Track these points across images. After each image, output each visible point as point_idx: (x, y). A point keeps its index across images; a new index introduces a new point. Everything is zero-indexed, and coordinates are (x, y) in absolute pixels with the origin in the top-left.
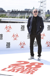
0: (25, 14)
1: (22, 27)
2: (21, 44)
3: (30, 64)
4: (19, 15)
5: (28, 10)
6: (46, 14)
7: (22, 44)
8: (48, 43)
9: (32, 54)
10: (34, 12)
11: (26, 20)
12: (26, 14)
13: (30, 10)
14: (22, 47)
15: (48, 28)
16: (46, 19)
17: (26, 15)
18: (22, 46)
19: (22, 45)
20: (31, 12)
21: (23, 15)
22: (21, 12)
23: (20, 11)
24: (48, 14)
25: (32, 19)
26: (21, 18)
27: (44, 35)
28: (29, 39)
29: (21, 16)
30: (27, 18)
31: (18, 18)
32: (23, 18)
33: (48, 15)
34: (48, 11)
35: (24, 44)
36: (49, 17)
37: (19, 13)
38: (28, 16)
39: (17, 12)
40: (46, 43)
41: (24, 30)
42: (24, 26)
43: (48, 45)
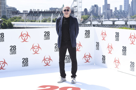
0: (51, 16)
1: (46, 35)
2: (44, 60)
4: (41, 17)
5: (54, 10)
6: (82, 15)
7: (46, 60)
8: (86, 57)
9: (63, 75)
10: (65, 11)
11: (52, 24)
12: (52, 16)
13: (57, 10)
14: (47, 64)
15: (86, 34)
16: (83, 22)
17: (52, 17)
18: (47, 62)
19: (47, 61)
20: (60, 13)
21: (47, 18)
22: (45, 13)
23: (43, 11)
24: (86, 15)
25: (61, 20)
26: (44, 22)
27: (80, 45)
28: (58, 53)
29: (44, 18)
30: (53, 21)
31: (40, 22)
32: (47, 21)
33: (85, 16)
34: (86, 10)
35: (50, 59)
37: (41, 14)
38: (55, 18)
39: (38, 13)
40: (84, 57)
41: (49, 39)
42: (48, 33)
43: (87, 60)
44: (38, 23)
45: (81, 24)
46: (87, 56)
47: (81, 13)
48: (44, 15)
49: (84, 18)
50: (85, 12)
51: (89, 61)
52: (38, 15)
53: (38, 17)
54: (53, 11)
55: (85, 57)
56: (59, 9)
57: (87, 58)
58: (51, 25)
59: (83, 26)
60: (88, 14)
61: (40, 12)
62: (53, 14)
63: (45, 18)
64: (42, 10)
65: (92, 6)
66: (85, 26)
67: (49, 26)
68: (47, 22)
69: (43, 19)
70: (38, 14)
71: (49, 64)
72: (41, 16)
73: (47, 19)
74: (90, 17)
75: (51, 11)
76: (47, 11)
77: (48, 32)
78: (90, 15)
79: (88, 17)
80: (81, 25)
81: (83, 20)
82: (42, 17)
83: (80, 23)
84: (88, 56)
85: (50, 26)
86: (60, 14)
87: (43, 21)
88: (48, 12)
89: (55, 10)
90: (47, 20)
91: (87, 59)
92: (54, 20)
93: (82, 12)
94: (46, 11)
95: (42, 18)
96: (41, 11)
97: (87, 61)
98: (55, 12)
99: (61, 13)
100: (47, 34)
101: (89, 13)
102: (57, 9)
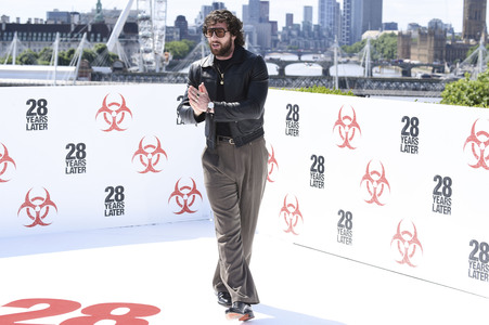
0: (52, 40)
2: (28, 203)
3: (83, 311)
4: (15, 45)
5: (65, 19)
6: (168, 39)
7: (34, 207)
8: (182, 195)
11: (57, 72)
12: (57, 42)
13: (76, 20)
14: (38, 221)
16: (171, 66)
17: (57, 46)
18: (38, 213)
19: (38, 209)
20: (86, 30)
21: (39, 48)
22: (29, 30)
24: (181, 39)
26: (27, 63)
27: (159, 150)
29: (26, 49)
30: (63, 62)
31: (10, 63)
32: (39, 61)
33: (180, 44)
34: (181, 20)
35: (48, 202)
36: (183, 58)
37: (16, 34)
38: (67, 51)
39: (4, 28)
40: (172, 195)
41: (45, 126)
42: (42, 103)
43: (183, 204)
44: (5, 67)
45: (164, 71)
46: (186, 191)
47: (164, 33)
48: (28, 36)
49: (175, 52)
50: (178, 30)
51: (190, 208)
52: (2, 36)
53: (4, 44)
54: (59, 23)
55: (177, 192)
56: (84, 15)
57: (185, 197)
58: (54, 76)
59: (170, 82)
60: (191, 38)
61: (13, 24)
62: (62, 32)
63: (32, 48)
64: (18, 19)
65: (205, 7)
66: (178, 82)
67: (45, 78)
68: (36, 64)
69: (22, 54)
70: (3, 32)
71: (43, 221)
72: (15, 40)
73: (39, 53)
74: (198, 46)
75: (52, 22)
76: (39, 22)
77: (40, 101)
78: (198, 39)
79: (191, 48)
80: (165, 75)
81: (171, 58)
82: (18, 45)
83: (161, 69)
84: (189, 191)
85: (50, 79)
86: (85, 34)
87: (24, 60)
88: (41, 25)
89: (69, 20)
90: (37, 57)
91: (185, 201)
92: (65, 57)
93: (167, 28)
94: (33, 22)
95: (20, 50)
96: (15, 21)
97: (185, 209)
98: (69, 26)
99: (90, 30)
100: (39, 110)
101: (192, 31)
102: (77, 17)
